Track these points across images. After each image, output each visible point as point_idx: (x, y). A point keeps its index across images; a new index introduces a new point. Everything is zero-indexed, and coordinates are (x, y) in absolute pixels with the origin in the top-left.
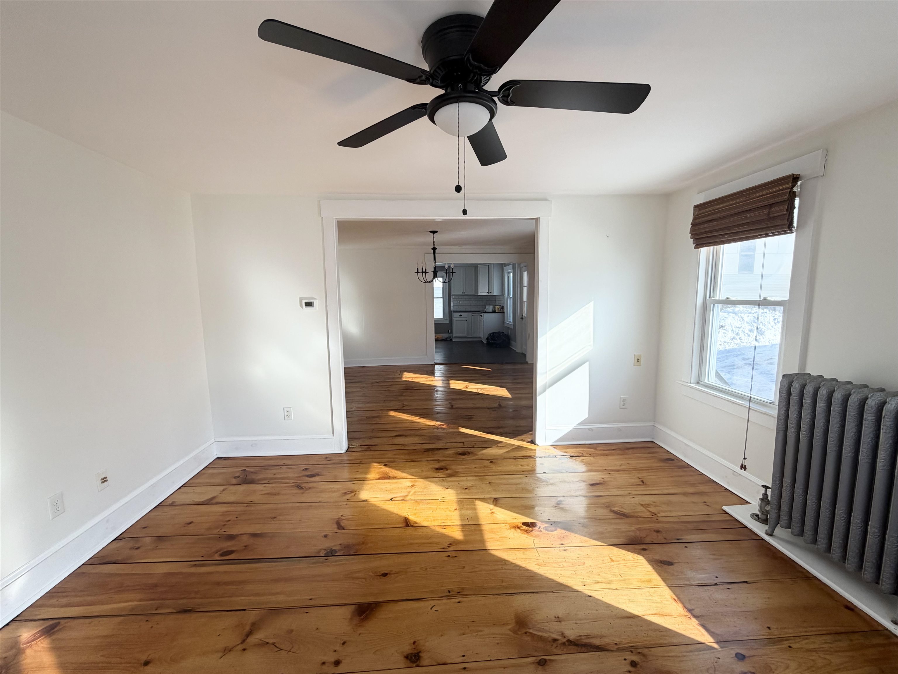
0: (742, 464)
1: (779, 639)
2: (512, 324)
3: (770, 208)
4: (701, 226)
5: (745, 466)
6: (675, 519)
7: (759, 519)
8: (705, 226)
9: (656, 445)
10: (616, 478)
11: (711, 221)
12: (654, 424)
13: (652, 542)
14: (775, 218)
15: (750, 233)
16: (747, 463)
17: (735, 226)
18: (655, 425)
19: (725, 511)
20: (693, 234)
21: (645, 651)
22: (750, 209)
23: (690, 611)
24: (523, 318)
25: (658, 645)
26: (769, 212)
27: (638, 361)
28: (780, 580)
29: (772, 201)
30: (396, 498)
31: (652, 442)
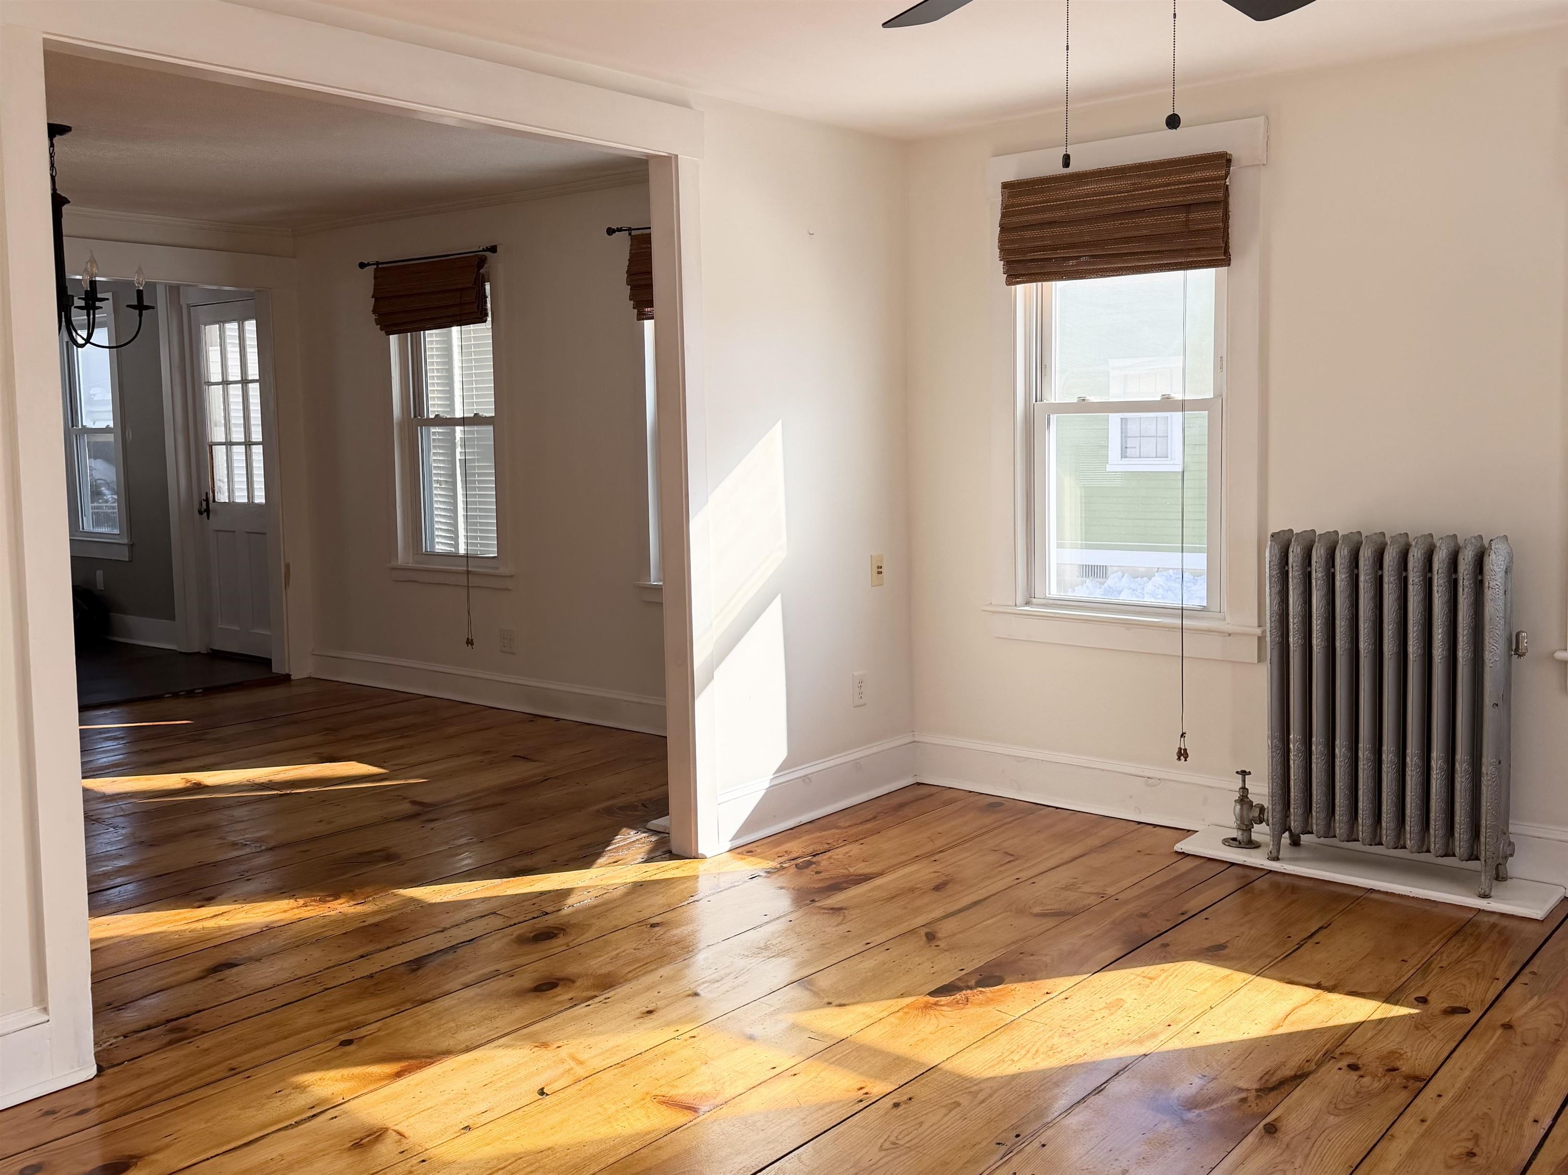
0: (1180, 749)
1: (1425, 965)
2: (125, 541)
3: (1188, 213)
4: (1028, 234)
5: (1185, 750)
6: (1136, 891)
7: (1240, 843)
8: (1036, 233)
9: (933, 788)
10: (959, 863)
11: (1051, 223)
12: (914, 736)
13: (1158, 931)
14: (1197, 233)
15: (1144, 259)
16: (1188, 744)
17: (1116, 241)
18: (916, 739)
19: (1183, 853)
20: (1002, 250)
21: (1342, 1049)
22: (1144, 208)
23: (1318, 986)
24: (208, 510)
25: (1344, 1036)
26: (1188, 221)
27: (880, 573)
28: (1348, 908)
29: (1190, 198)
30: (554, 1085)
31: (919, 784)
